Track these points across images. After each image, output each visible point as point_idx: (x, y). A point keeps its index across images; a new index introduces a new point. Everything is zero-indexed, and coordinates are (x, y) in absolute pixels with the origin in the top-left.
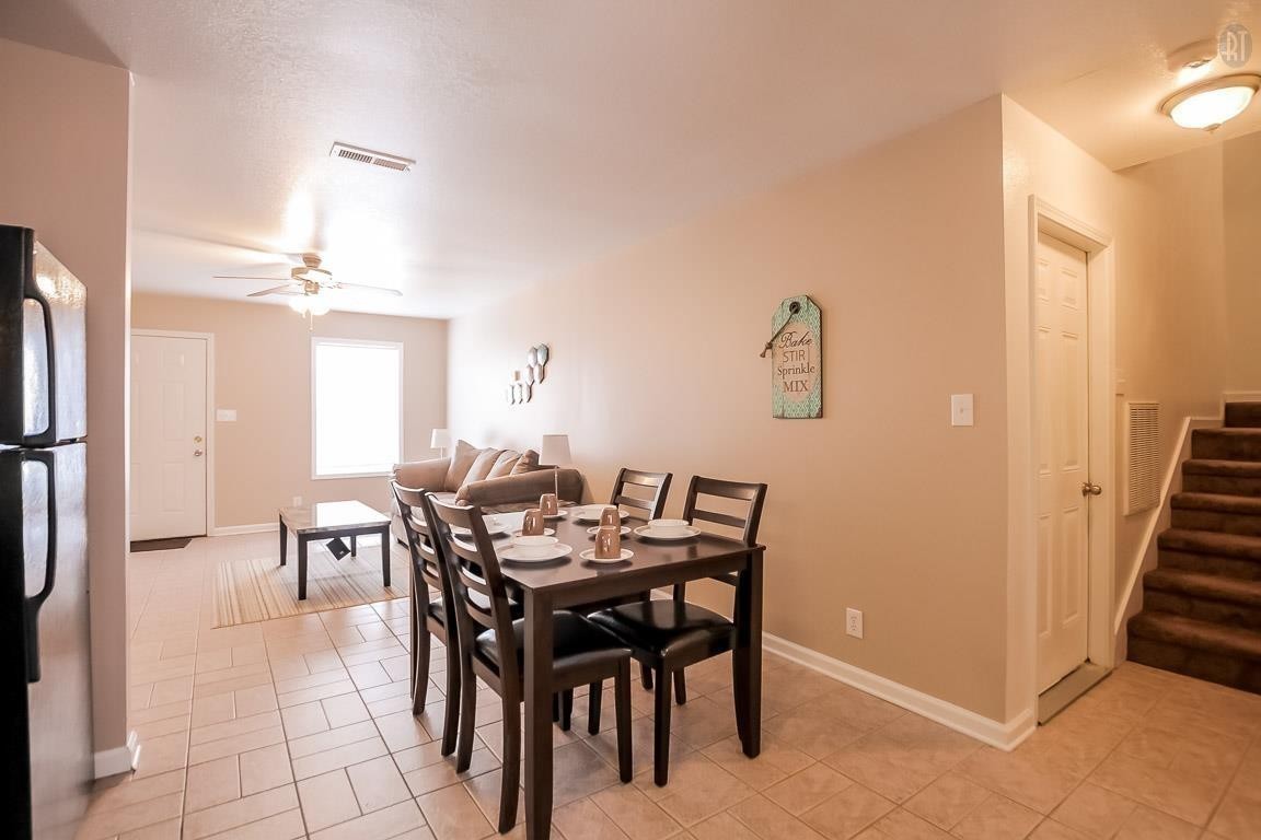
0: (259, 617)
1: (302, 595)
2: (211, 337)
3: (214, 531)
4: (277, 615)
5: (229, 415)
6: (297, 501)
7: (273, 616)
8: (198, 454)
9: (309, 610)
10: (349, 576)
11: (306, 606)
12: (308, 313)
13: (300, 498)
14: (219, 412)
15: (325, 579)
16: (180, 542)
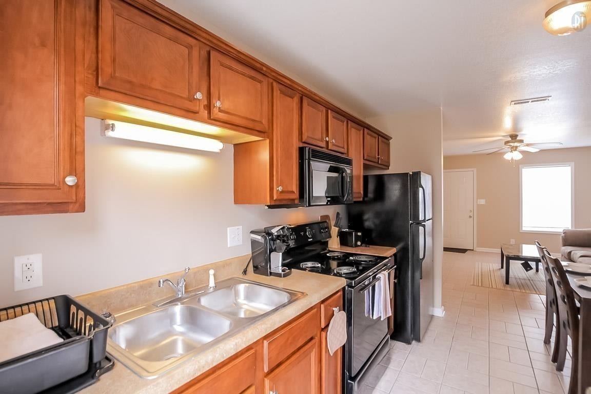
0: (488, 286)
1: (507, 282)
2: (475, 170)
3: (476, 249)
4: (495, 287)
5: (482, 202)
6: (513, 241)
7: (493, 287)
8: (470, 217)
9: (509, 289)
10: (532, 280)
11: (508, 288)
12: (512, 159)
13: (514, 240)
14: (478, 200)
15: (519, 279)
16: (463, 251)
